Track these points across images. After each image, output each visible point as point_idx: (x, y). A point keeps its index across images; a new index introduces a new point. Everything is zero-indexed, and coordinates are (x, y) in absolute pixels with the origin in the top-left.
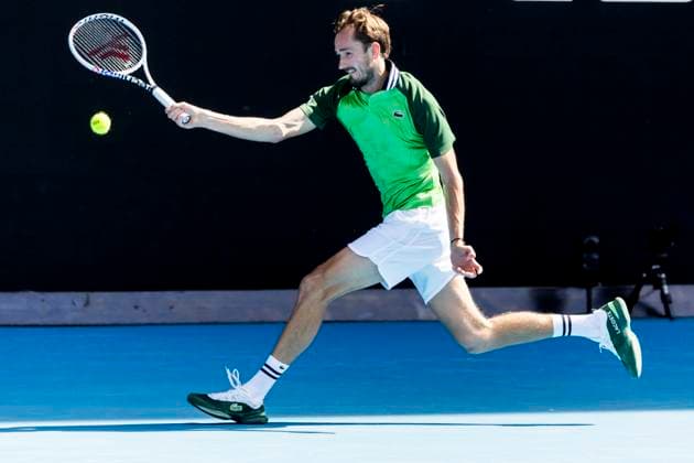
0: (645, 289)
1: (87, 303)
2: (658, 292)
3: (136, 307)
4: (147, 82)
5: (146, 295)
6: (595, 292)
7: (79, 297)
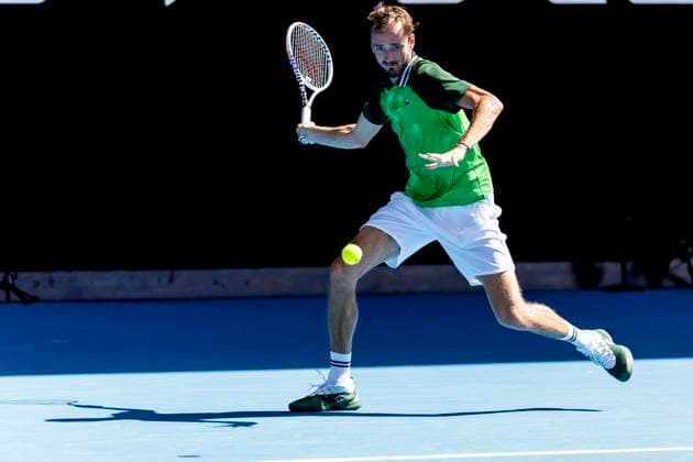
0: (674, 263)
1: (171, 280)
2: (685, 265)
3: (216, 283)
4: (308, 99)
5: (225, 272)
6: (629, 266)
7: (164, 275)
